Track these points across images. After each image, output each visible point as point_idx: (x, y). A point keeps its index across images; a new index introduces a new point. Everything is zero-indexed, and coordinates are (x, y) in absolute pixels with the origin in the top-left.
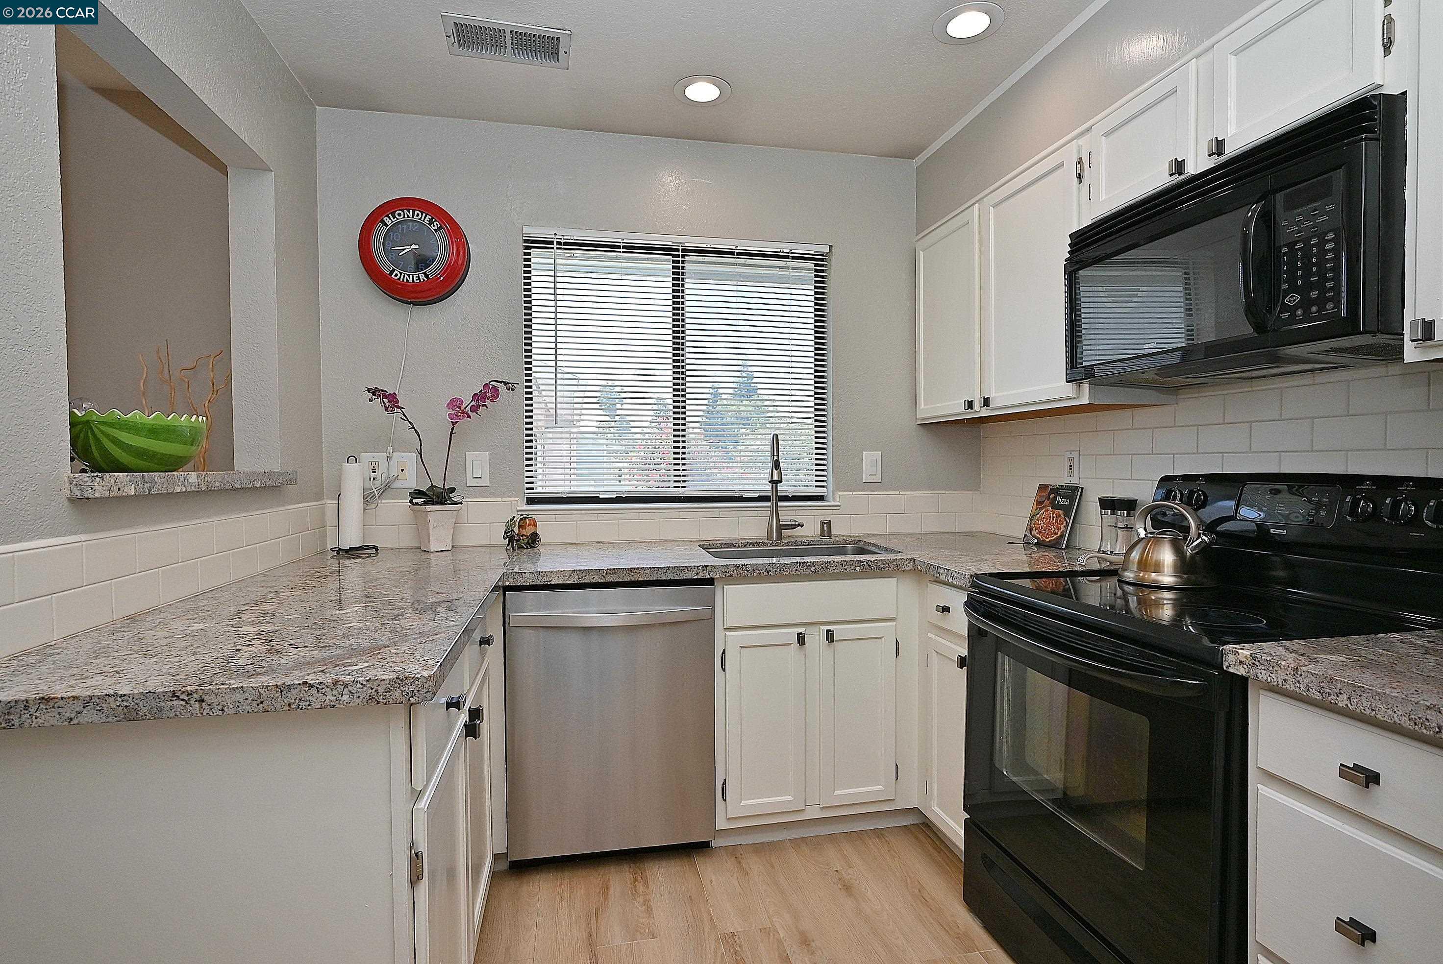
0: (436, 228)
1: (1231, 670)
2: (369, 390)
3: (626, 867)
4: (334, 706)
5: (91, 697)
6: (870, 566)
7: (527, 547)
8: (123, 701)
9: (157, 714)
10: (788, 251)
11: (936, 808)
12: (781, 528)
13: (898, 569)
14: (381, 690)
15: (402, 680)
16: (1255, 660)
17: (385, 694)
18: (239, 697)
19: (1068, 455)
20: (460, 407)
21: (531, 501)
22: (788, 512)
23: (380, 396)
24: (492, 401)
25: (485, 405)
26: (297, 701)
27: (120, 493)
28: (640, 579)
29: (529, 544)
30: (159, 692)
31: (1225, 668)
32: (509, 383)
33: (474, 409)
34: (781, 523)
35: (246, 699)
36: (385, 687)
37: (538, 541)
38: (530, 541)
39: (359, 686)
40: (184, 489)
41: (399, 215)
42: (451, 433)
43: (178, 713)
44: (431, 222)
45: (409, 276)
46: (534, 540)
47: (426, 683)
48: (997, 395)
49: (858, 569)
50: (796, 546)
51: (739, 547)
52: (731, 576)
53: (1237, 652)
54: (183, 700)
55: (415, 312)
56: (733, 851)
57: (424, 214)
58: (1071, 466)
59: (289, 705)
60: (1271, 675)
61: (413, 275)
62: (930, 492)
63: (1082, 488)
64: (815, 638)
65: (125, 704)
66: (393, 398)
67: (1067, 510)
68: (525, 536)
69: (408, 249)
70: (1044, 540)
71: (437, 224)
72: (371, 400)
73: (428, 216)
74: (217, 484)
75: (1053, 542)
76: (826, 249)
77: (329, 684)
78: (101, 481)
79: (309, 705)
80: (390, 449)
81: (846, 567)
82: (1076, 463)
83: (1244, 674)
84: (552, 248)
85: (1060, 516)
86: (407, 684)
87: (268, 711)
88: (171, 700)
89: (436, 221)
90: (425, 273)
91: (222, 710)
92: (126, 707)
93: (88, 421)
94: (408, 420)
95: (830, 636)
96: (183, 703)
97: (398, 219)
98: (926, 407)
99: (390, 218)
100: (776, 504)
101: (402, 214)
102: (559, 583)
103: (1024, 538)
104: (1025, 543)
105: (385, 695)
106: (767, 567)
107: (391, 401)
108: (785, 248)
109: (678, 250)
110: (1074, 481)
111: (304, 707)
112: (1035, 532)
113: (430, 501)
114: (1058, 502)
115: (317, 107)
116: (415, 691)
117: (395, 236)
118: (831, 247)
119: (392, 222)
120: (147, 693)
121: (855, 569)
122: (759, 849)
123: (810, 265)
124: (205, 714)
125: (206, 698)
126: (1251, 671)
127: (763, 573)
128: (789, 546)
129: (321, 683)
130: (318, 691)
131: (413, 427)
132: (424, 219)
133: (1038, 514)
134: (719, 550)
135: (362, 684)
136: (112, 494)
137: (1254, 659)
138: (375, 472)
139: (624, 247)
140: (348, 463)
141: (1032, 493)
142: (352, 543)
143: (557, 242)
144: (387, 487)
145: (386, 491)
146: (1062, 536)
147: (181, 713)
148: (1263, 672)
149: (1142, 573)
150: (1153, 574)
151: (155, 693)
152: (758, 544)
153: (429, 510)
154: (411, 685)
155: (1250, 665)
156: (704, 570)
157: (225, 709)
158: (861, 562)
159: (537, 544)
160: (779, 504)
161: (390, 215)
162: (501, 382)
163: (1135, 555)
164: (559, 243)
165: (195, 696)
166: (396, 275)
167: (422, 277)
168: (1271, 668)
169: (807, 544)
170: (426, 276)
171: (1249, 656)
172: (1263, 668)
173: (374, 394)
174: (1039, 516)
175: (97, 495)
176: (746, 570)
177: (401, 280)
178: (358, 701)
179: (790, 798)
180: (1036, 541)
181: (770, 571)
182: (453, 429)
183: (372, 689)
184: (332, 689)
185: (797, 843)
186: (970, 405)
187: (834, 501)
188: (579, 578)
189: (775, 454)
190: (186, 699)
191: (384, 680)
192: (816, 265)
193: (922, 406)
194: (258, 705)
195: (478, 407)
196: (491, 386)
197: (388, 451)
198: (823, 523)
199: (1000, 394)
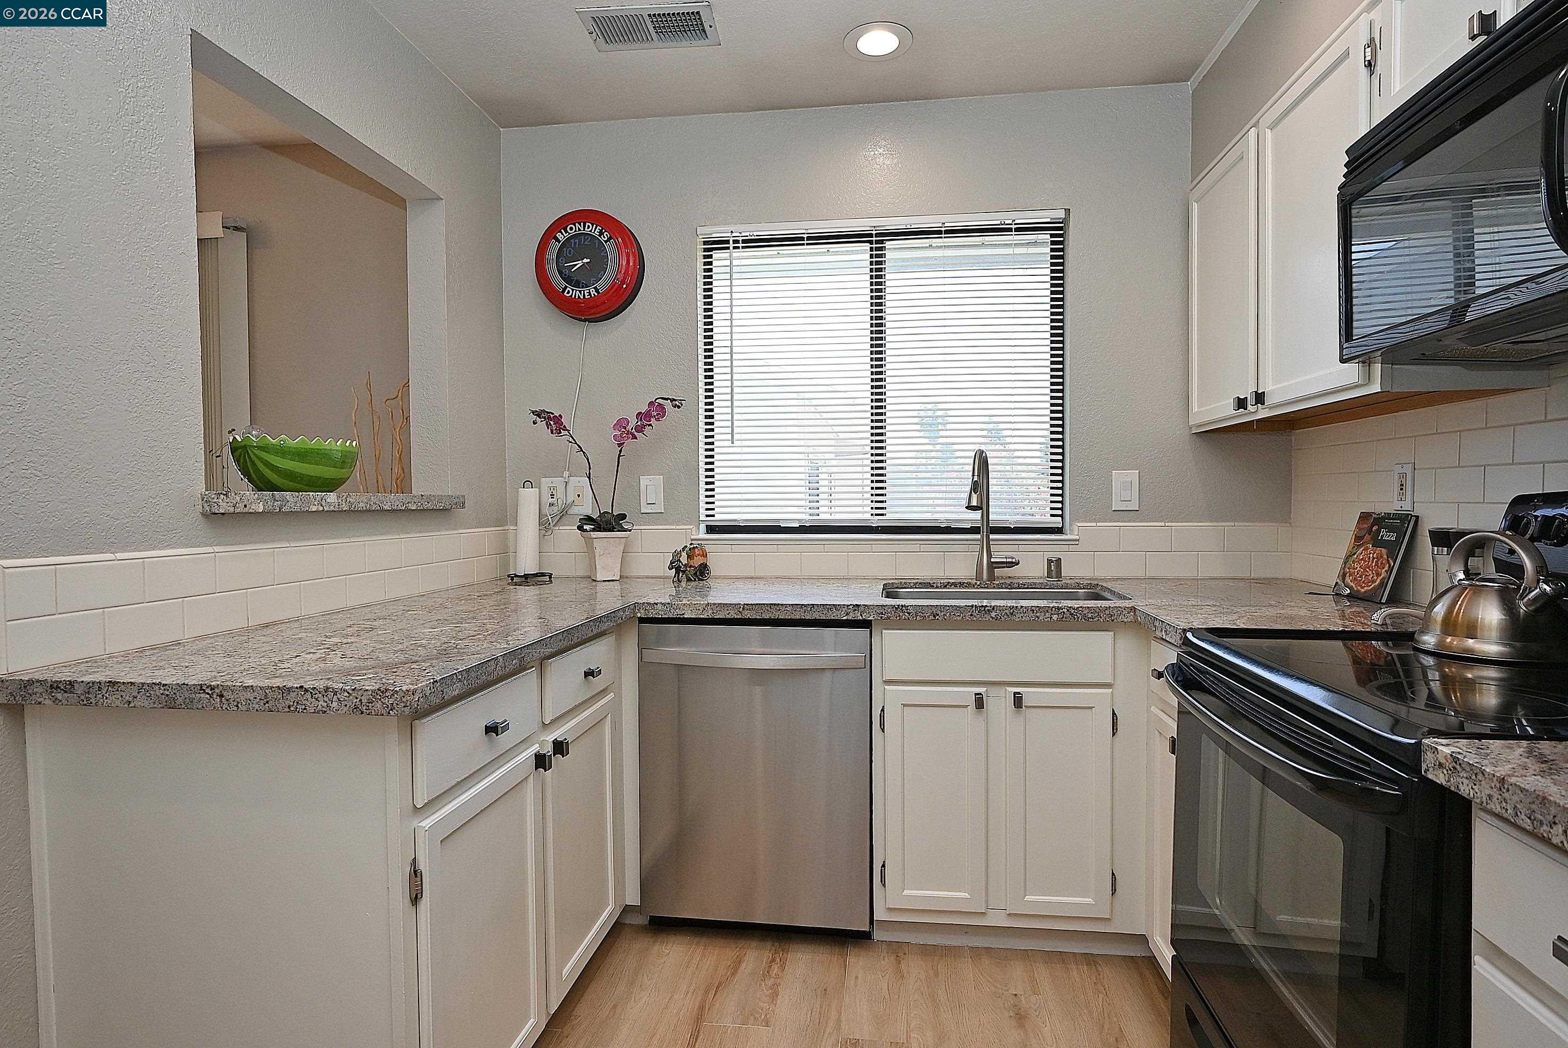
0: (606, 239)
1: (1430, 776)
2: (533, 412)
3: (769, 944)
4: (325, 712)
5: (143, 684)
6: (1072, 614)
7: (695, 579)
8: (164, 690)
9: (189, 704)
10: (1010, 222)
11: (1158, 937)
12: (992, 566)
13: (1112, 621)
14: (365, 701)
15: (382, 692)
16: (1456, 763)
17: (367, 704)
18: (250, 695)
19: (1398, 469)
20: (625, 428)
21: (711, 529)
22: (1003, 549)
23: (545, 418)
24: (658, 420)
25: (650, 425)
26: (295, 704)
27: (246, 510)
28: (780, 617)
29: (697, 576)
30: (191, 685)
31: (1423, 773)
32: (676, 400)
33: (640, 429)
34: (993, 560)
35: (256, 698)
36: (368, 697)
37: (708, 574)
38: (698, 573)
39: (346, 694)
40: (321, 509)
41: (571, 229)
42: (619, 456)
43: (204, 705)
44: (601, 233)
45: (580, 292)
46: (702, 572)
47: (404, 697)
48: (1274, 387)
49: (1055, 617)
50: (1012, 589)
51: (937, 587)
52: (888, 618)
53: (1437, 749)
54: (208, 694)
55: (591, 330)
56: (897, 949)
57: (595, 226)
58: (1402, 485)
59: (289, 707)
60: (1473, 787)
61: (584, 291)
62: (1211, 524)
63: (1417, 517)
64: (1000, 702)
65: (167, 693)
66: (558, 420)
67: (1392, 548)
68: (693, 567)
69: (580, 263)
70: (1358, 591)
71: (607, 235)
72: (535, 423)
73: (598, 227)
74: (361, 505)
75: (1370, 593)
76: (1061, 214)
77: (321, 690)
78: (225, 498)
79: (305, 709)
80: (566, 474)
81: (1038, 614)
82: (1409, 483)
83: (1444, 783)
84: (728, 248)
85: (1381, 557)
86: (387, 697)
87: (272, 711)
88: (199, 693)
89: (605, 231)
90: (595, 288)
91: (237, 706)
92: (167, 695)
93: (245, 446)
94: (576, 443)
95: (1018, 701)
96: (208, 696)
97: (569, 234)
98: (1200, 410)
99: (562, 234)
100: (988, 537)
101: (574, 227)
102: (692, 617)
103: (1335, 586)
104: (1337, 594)
105: (368, 706)
106: (934, 610)
107: (555, 423)
108: (1007, 219)
109: (871, 235)
110: (1407, 506)
111: (301, 710)
112: (1348, 580)
113: (598, 528)
114: (1382, 536)
115: (501, 129)
116: (395, 704)
117: (568, 251)
118: (1068, 211)
119: (565, 237)
120: (182, 684)
121: (1051, 618)
122: (927, 951)
123: (1045, 237)
124: (224, 708)
125: (225, 693)
126: (1452, 779)
127: (929, 617)
128: (1002, 588)
129: (315, 688)
130: (312, 696)
131: (582, 450)
132: (595, 231)
133: (1354, 555)
134: (912, 590)
135: (348, 693)
136: (238, 511)
137: (1456, 760)
138: (553, 498)
139: (809, 238)
140: (524, 488)
141: (1351, 524)
142: (527, 569)
143: (733, 240)
144: (564, 513)
145: (564, 517)
146: (1383, 584)
147: (206, 706)
148: (1465, 781)
149: (1450, 638)
150: (1471, 641)
151: (187, 685)
152: (961, 585)
153: (594, 536)
154: (391, 698)
155: (1450, 770)
156: (855, 610)
157: (239, 705)
158: (1059, 608)
159: (706, 577)
160: (992, 536)
161: (562, 231)
162: (667, 399)
163: (1440, 610)
164: (735, 242)
165: (217, 691)
166: (568, 292)
167: (593, 292)
168: (1474, 777)
169: (1026, 586)
170: (597, 291)
171: (1449, 756)
172: (1465, 775)
173: (539, 416)
174: (1355, 556)
175: (222, 511)
176: (907, 613)
177: (573, 297)
178: (345, 709)
179: (966, 895)
180: (1349, 591)
181: (938, 615)
182: (620, 451)
183: (357, 698)
184: (323, 695)
185: (976, 952)
186: (1241, 403)
187: (1070, 534)
188: (713, 613)
189: (976, 474)
190: (210, 692)
191: (367, 690)
192: (1052, 236)
193: (1196, 409)
194: (265, 704)
195: (644, 426)
196: (657, 404)
197: (564, 476)
198: (1050, 561)
199: (1277, 386)
